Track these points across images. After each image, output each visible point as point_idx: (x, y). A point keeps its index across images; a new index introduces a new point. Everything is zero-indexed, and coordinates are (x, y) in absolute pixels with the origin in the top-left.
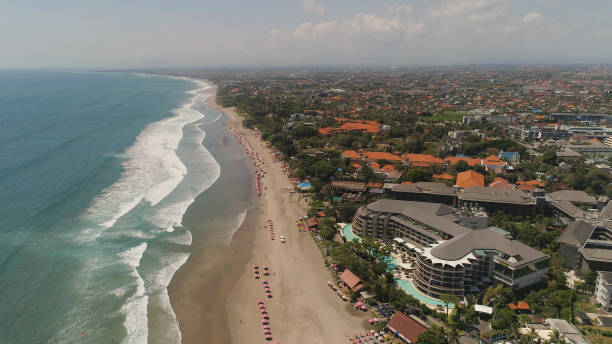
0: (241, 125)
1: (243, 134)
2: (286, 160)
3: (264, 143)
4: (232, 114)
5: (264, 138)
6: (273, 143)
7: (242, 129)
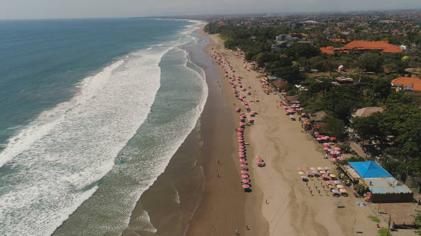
0: (223, 46)
1: (224, 54)
2: (289, 90)
3: (249, 65)
4: (216, 39)
5: (249, 58)
6: (261, 65)
7: (223, 50)
